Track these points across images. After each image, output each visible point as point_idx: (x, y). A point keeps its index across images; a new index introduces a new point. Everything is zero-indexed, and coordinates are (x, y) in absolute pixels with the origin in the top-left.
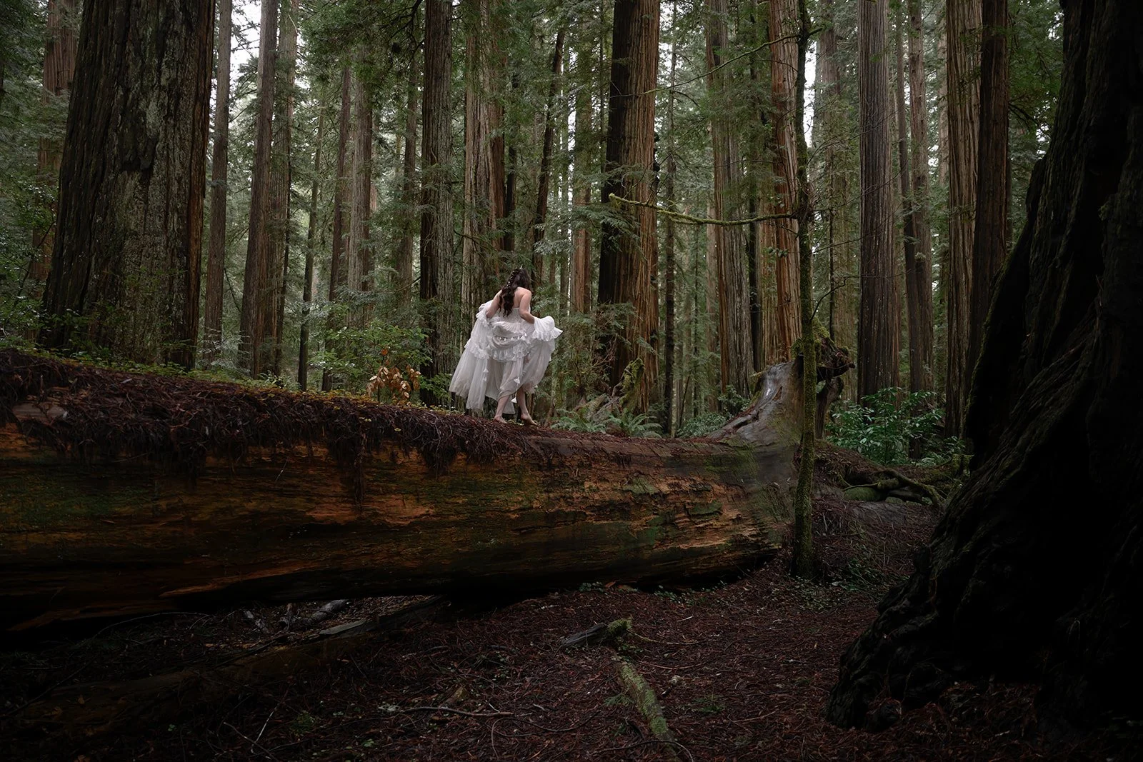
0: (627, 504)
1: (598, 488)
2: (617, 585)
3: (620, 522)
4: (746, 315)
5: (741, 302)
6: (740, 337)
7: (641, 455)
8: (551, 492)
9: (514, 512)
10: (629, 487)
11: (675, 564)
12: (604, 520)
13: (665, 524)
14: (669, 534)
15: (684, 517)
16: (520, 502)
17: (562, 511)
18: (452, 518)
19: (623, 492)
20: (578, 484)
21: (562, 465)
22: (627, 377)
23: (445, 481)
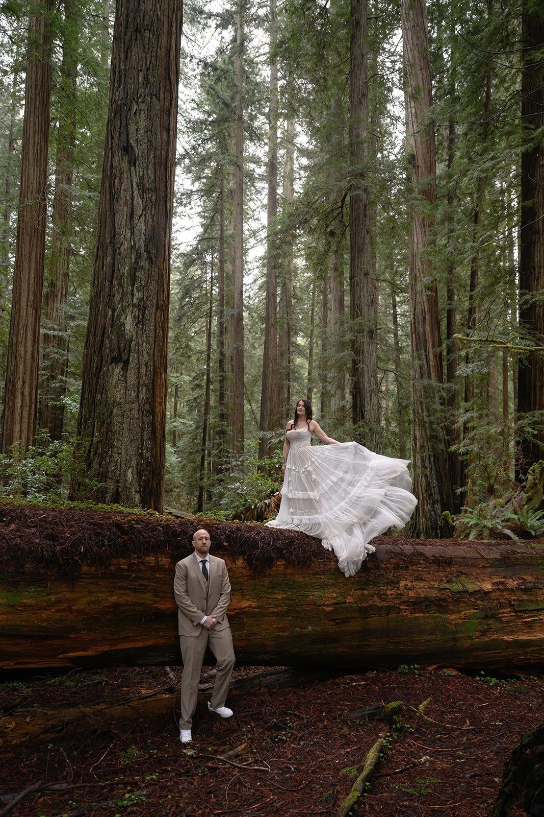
0: (445, 600)
1: (413, 587)
2: (439, 668)
3: (436, 615)
7: (464, 558)
8: (365, 589)
9: (328, 606)
10: (447, 585)
11: (500, 653)
12: (420, 613)
13: (486, 617)
14: (492, 626)
15: (510, 612)
16: (335, 598)
17: (376, 605)
18: (271, 610)
19: (440, 589)
20: (394, 583)
21: (378, 567)
22: (530, 477)
23: (266, 581)
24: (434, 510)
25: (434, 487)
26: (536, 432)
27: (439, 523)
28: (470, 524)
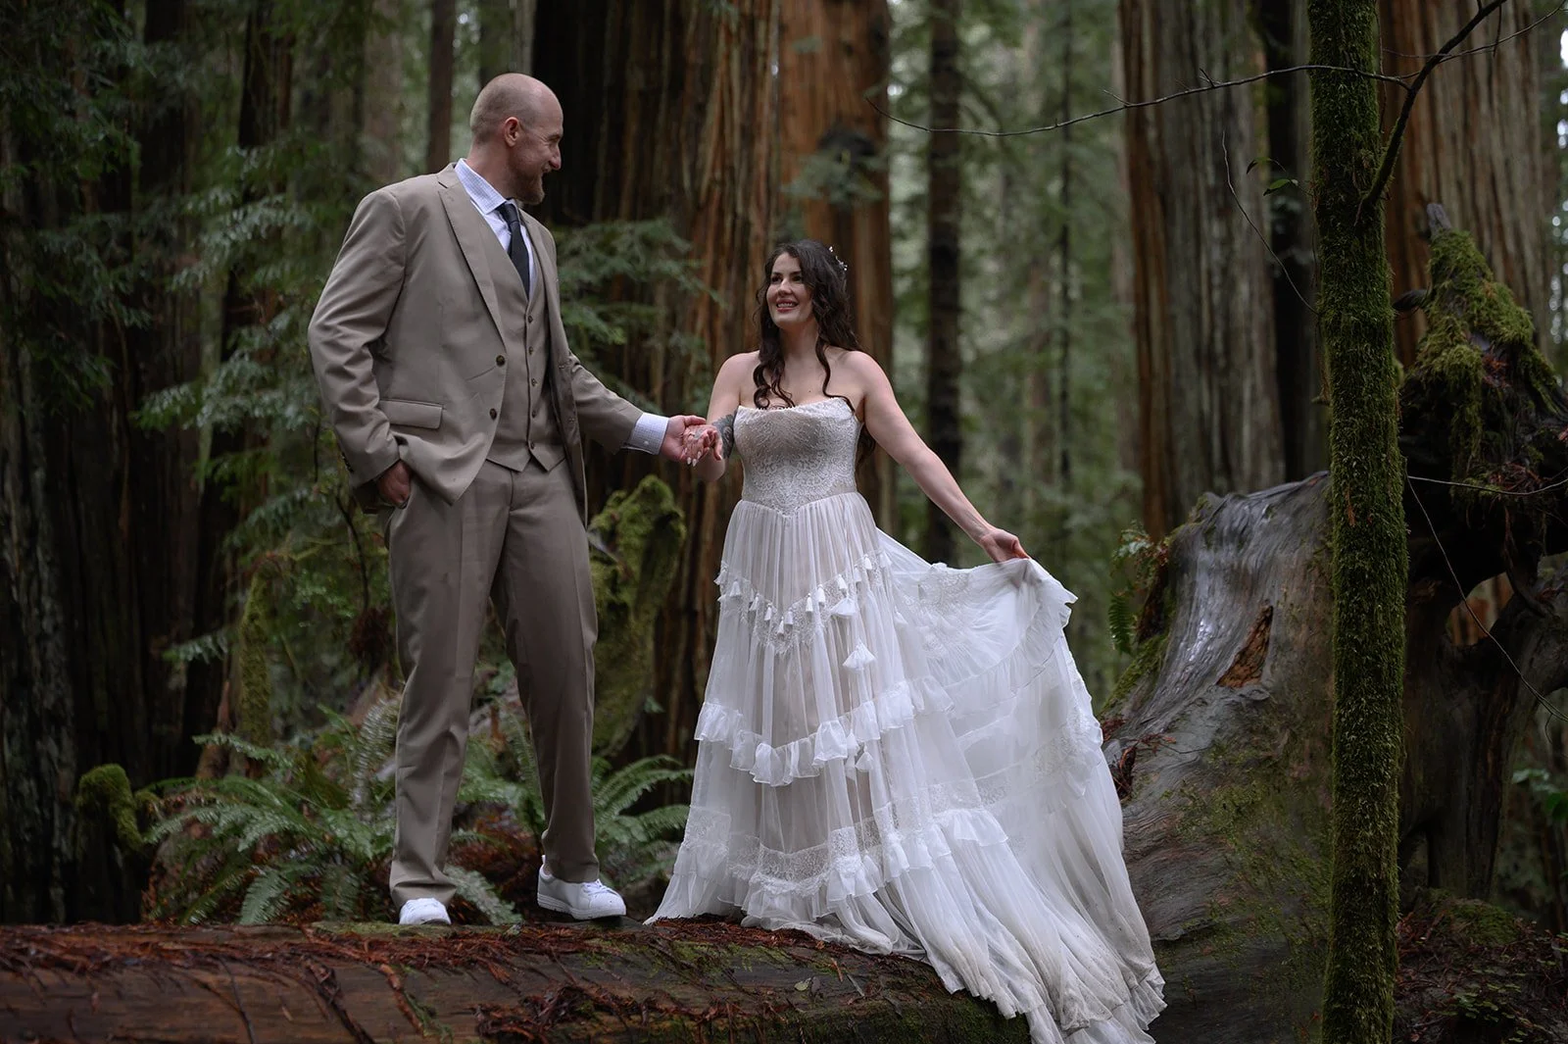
4: (1249, 296)
5: (1227, 241)
6: (1228, 400)
24: (34, 771)
25: (42, 637)
26: (618, 337)
27: (60, 842)
28: (252, 835)
